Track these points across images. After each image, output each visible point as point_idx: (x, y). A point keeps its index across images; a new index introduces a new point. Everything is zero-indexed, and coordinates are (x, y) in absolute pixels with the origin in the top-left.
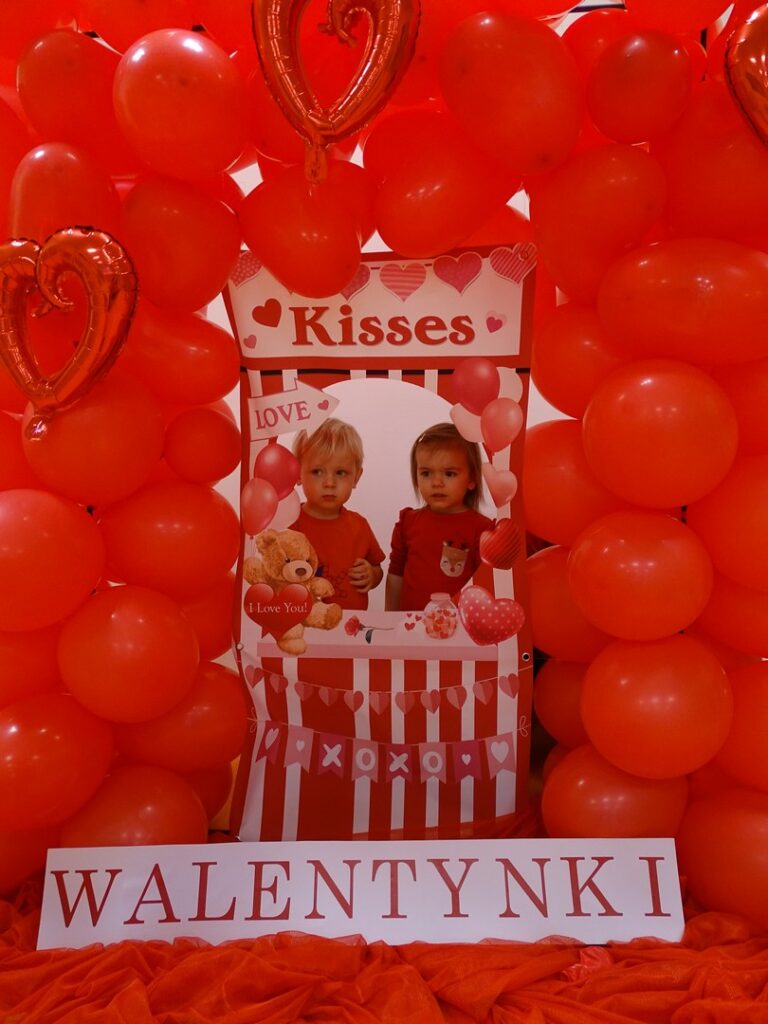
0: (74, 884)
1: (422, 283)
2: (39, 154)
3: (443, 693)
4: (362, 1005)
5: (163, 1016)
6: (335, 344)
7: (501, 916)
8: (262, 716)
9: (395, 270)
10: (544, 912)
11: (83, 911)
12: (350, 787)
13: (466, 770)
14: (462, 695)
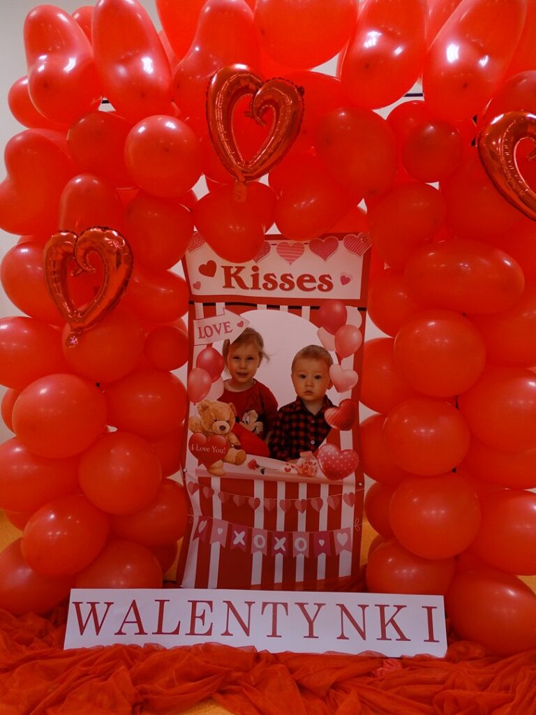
0: (85, 610)
1: (302, 254)
2: (78, 181)
3: (309, 502)
4: (254, 686)
5: (139, 687)
6: (248, 288)
7: (338, 638)
8: (197, 513)
9: (286, 246)
10: (364, 637)
11: (91, 625)
13: (321, 550)
14: (320, 504)
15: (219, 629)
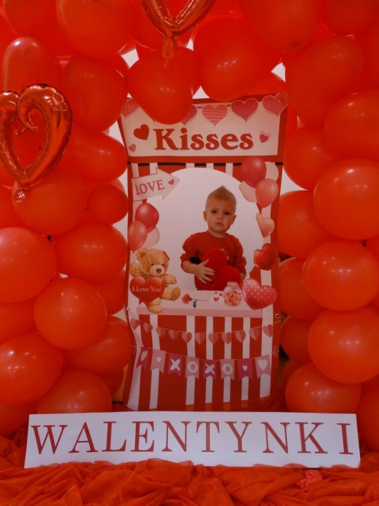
0: (43, 432)
1: (225, 115)
2: (17, 43)
3: (233, 334)
4: (191, 499)
6: (178, 149)
7: (264, 452)
8: (139, 345)
9: (211, 109)
10: (286, 451)
11: (48, 446)
12: (185, 381)
13: (245, 374)
14: (243, 335)
15: (159, 446)
